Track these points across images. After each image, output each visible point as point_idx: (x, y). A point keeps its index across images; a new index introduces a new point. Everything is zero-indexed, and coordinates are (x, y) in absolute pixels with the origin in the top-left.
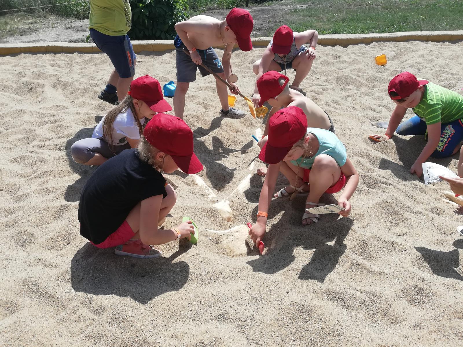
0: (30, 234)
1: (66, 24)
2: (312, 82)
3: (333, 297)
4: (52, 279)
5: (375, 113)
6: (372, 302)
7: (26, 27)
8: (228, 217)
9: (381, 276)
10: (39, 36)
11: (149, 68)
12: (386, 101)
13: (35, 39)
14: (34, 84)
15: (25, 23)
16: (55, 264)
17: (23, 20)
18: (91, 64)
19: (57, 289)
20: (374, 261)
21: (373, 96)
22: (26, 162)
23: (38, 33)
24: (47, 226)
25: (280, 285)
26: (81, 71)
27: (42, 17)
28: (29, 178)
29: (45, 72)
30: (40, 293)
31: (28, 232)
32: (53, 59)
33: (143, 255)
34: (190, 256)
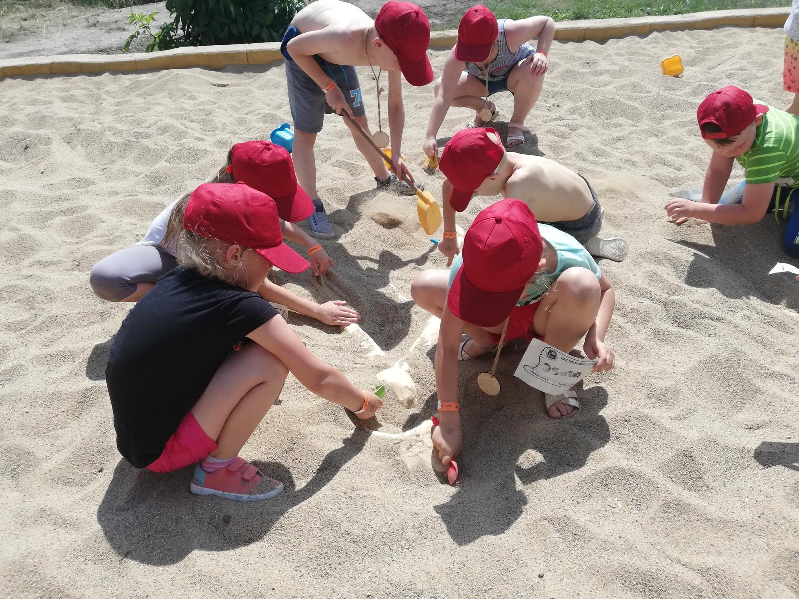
0: (26, 452)
1: (88, 19)
2: (548, 114)
3: (635, 583)
4: (69, 557)
5: (671, 170)
6: (715, 591)
7: (16, 26)
8: (408, 398)
9: (727, 530)
10: (40, 42)
11: (242, 98)
12: (690, 145)
13: (32, 48)
14: (31, 138)
15: (13, 19)
16: (74, 520)
17: (10, 14)
18: (134, 94)
19: (78, 578)
20: (710, 495)
21: (664, 137)
22: (19, 299)
23: (38, 36)
24: (60, 432)
25: (524, 558)
26: (116, 108)
27: (45, 7)
28: (24, 331)
29: (50, 114)
30: (44, 591)
31: (21, 450)
32: (66, 86)
33: (245, 494)
34: (339, 494)
